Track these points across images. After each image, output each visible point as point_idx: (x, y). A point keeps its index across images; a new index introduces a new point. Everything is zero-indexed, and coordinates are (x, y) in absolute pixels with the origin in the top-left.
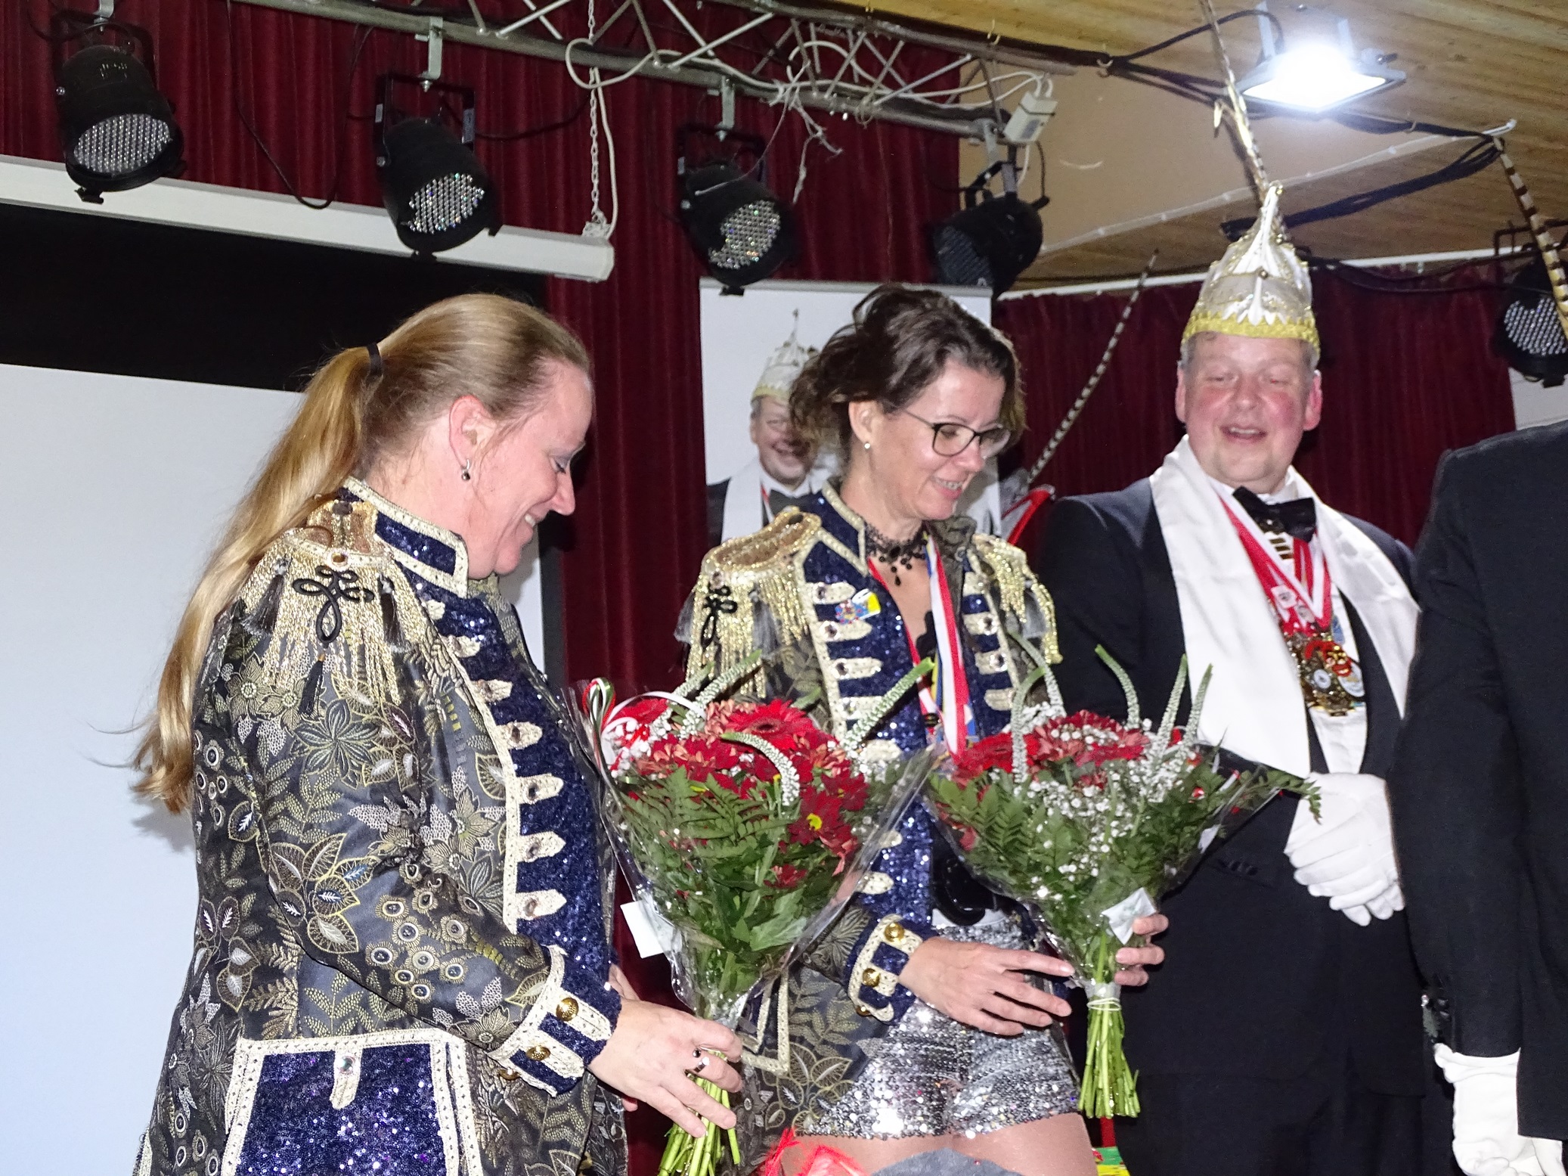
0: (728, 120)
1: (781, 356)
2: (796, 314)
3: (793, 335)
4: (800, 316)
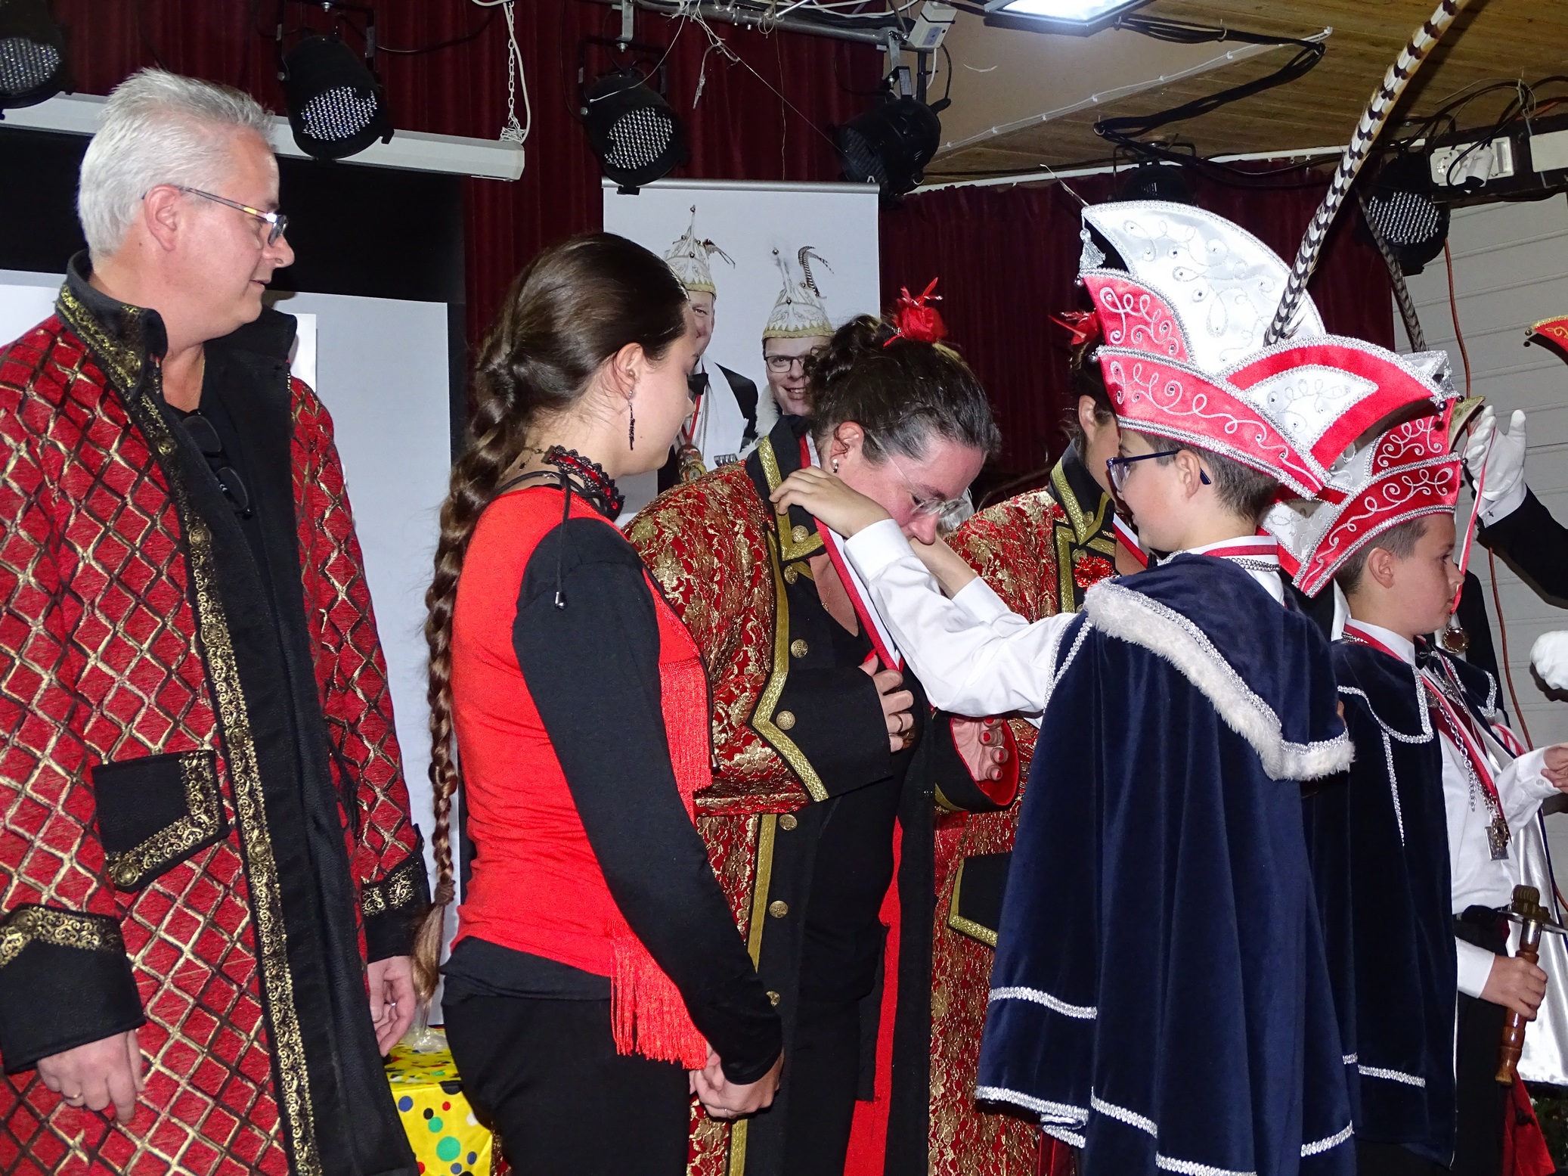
0: (627, 33)
1: (678, 249)
2: (693, 210)
4: (696, 212)
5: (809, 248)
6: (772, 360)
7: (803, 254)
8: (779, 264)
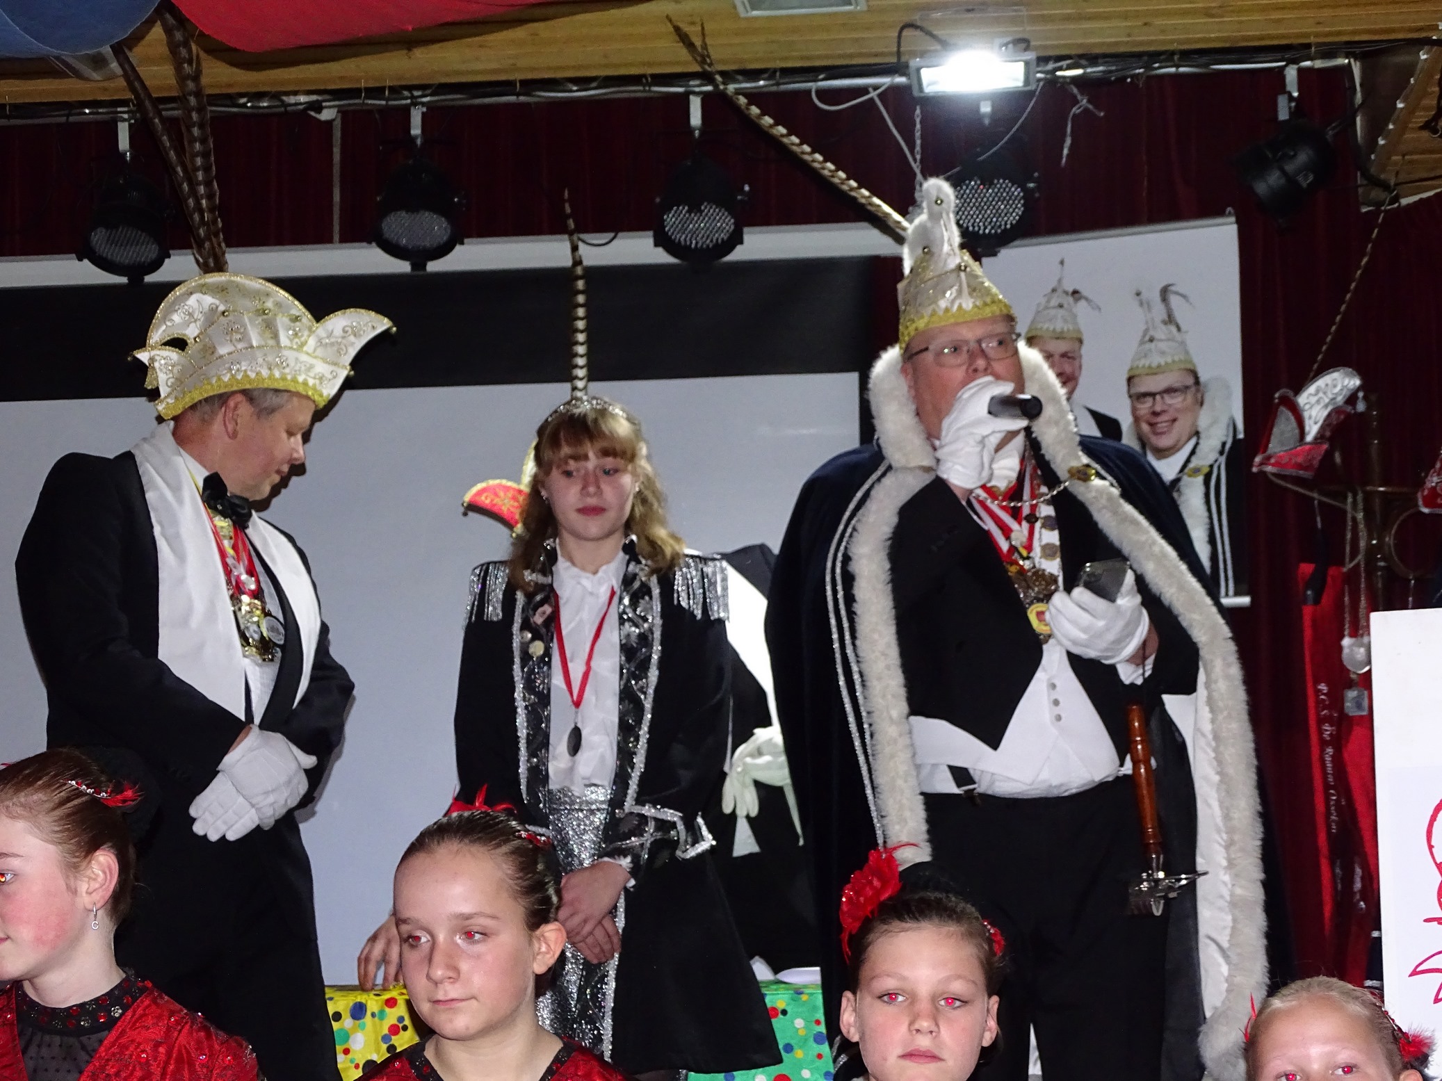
1: (1048, 301)
2: (1062, 263)
3: (1060, 281)
4: (1065, 264)
5: (1170, 285)
6: (1137, 397)
7: (1165, 292)
8: (1141, 304)
